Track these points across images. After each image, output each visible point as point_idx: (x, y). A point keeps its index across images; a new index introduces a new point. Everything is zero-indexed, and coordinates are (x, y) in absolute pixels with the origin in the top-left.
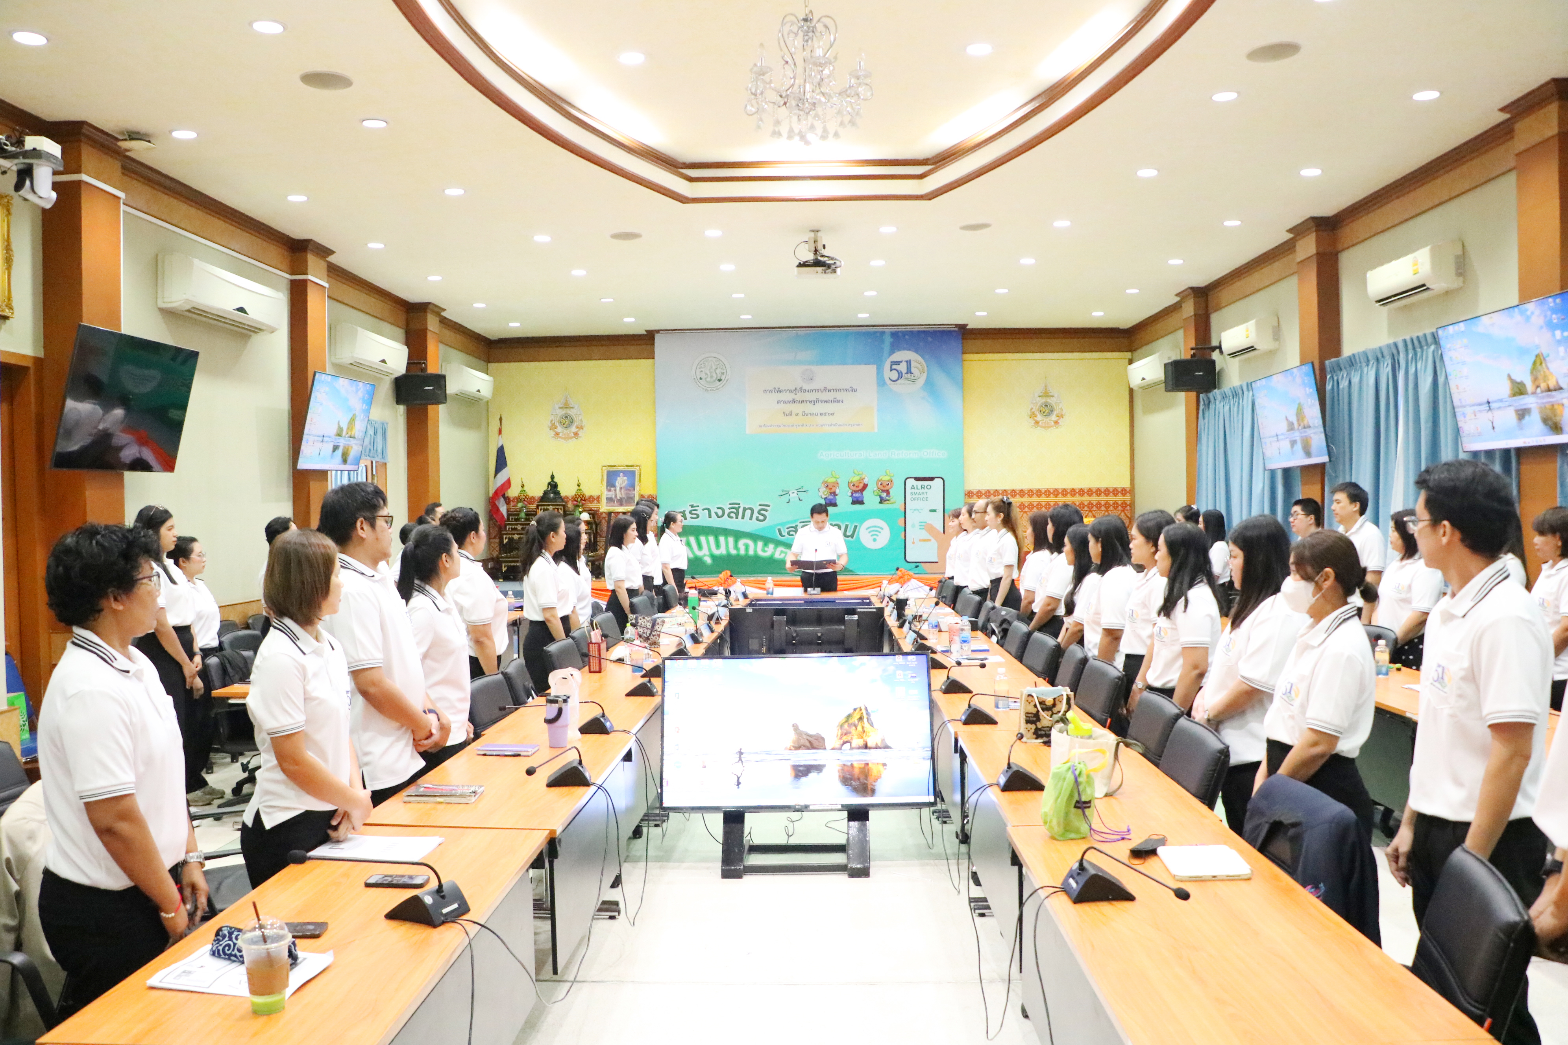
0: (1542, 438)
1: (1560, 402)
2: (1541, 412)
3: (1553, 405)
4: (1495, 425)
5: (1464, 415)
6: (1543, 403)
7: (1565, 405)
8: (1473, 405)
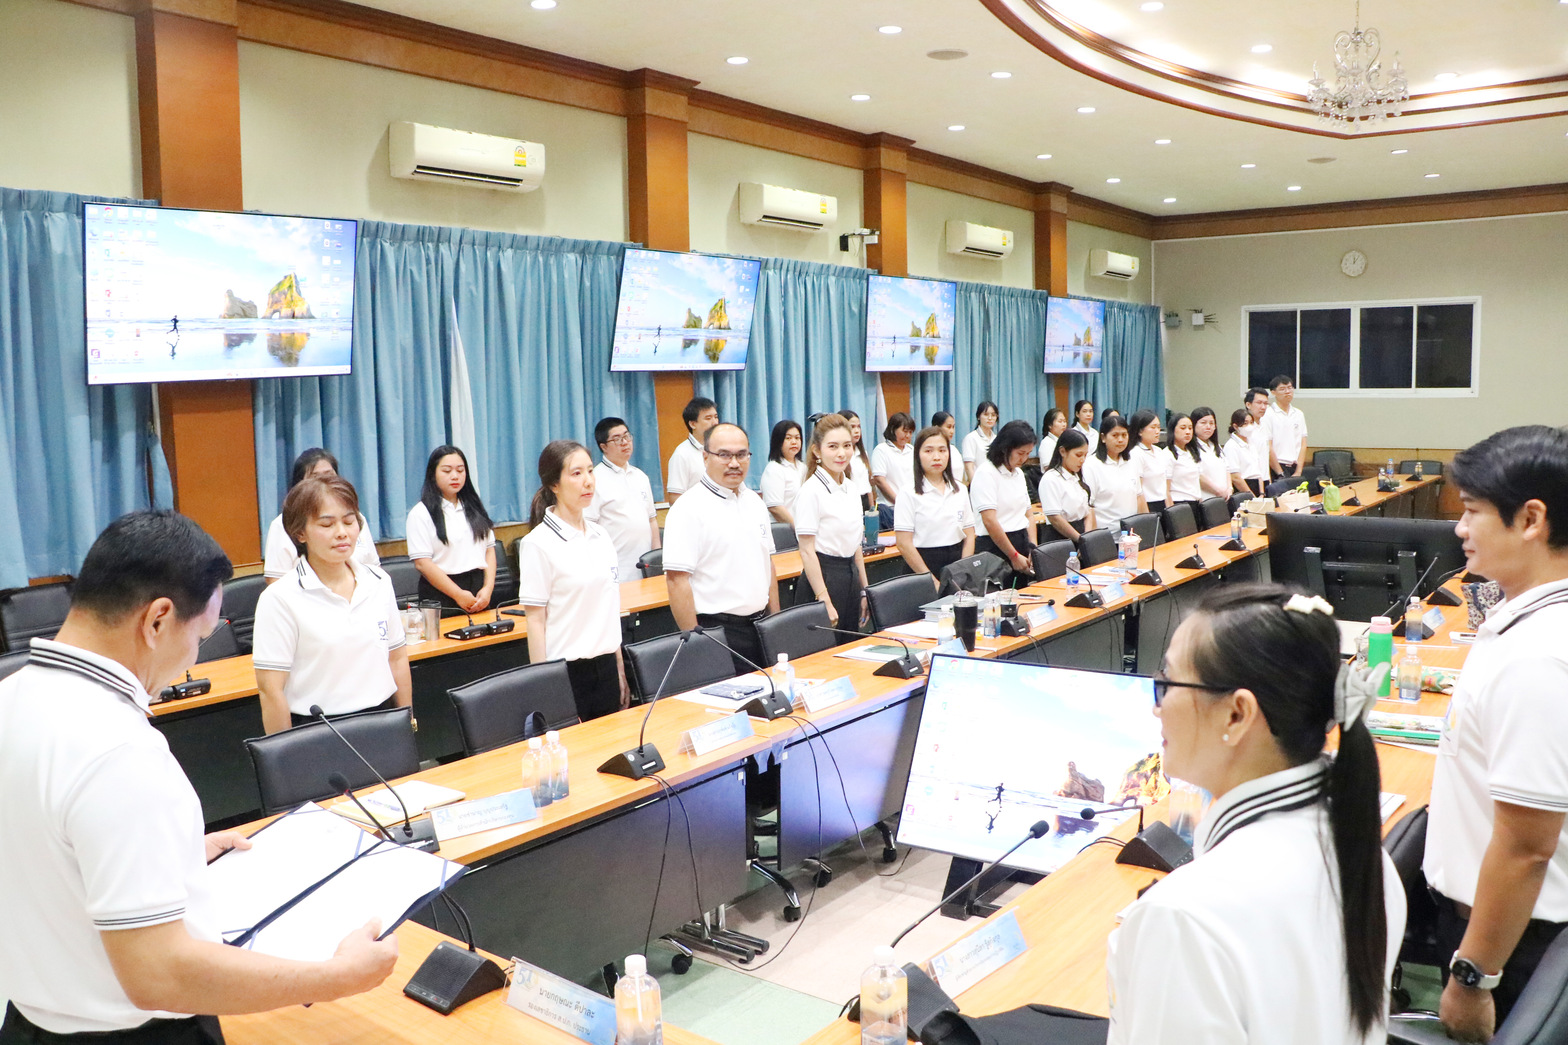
2: (706, 344)
5: (626, 336)
8: (641, 329)
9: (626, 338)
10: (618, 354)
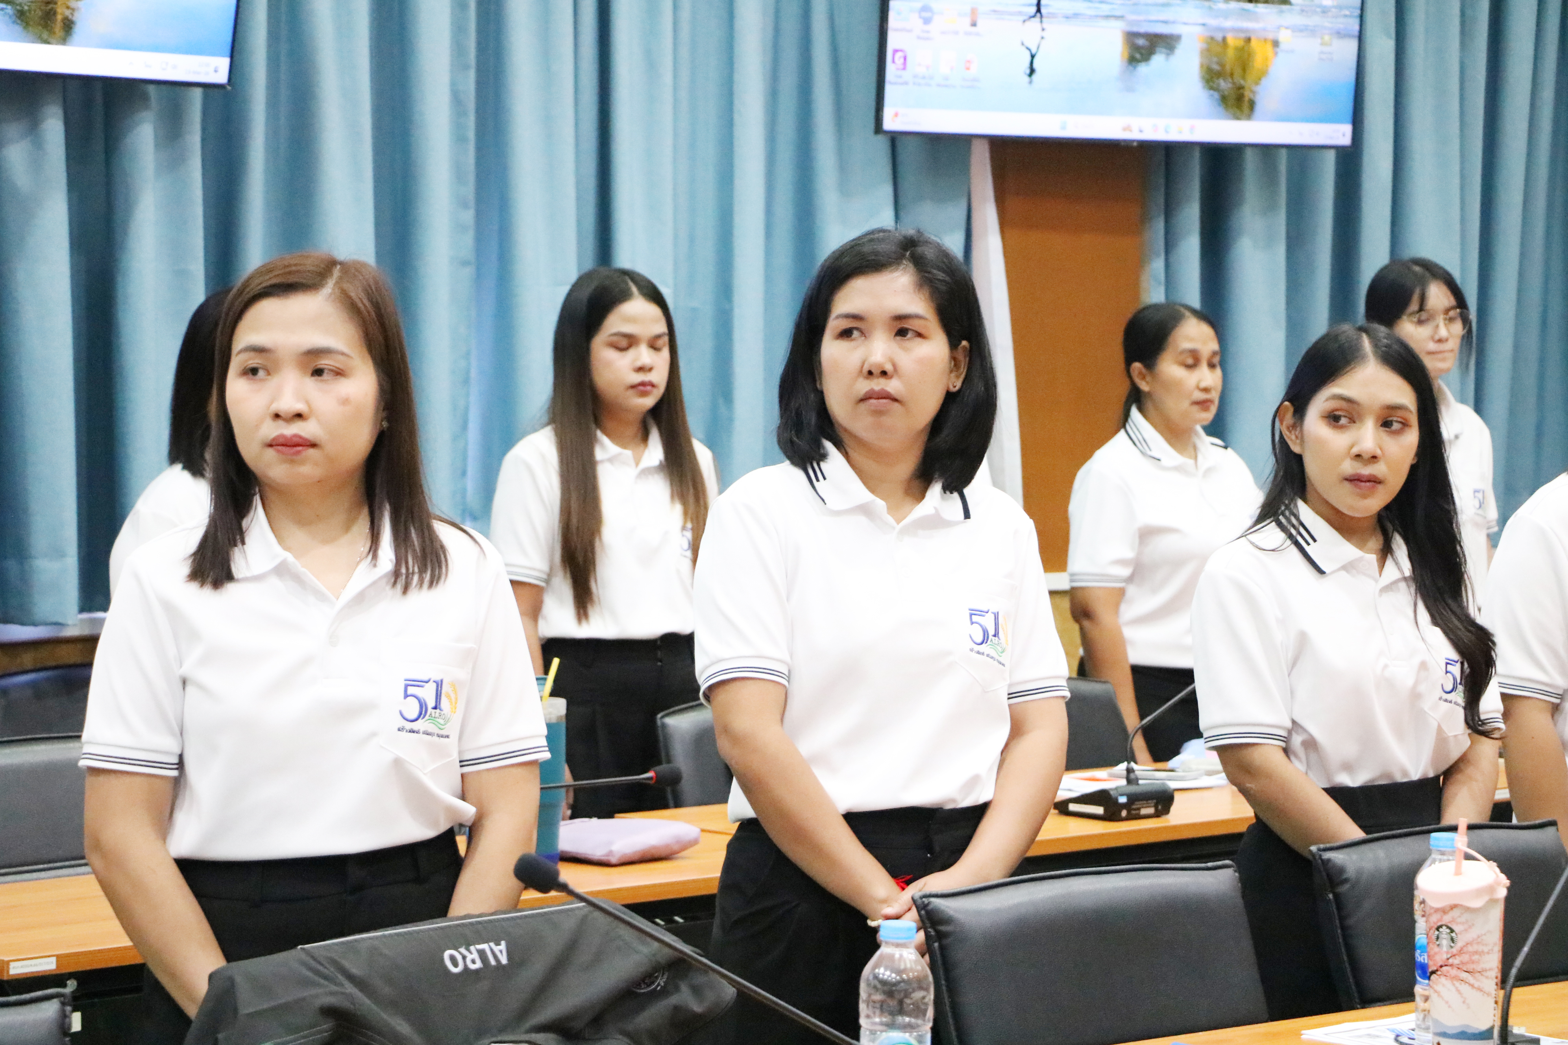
0: (1186, 123)
1: (1271, 36)
3: (1249, 40)
4: (1035, 65)
6: (1220, 29)
7: (1282, 46)
9: (927, 21)
10: (907, 75)
